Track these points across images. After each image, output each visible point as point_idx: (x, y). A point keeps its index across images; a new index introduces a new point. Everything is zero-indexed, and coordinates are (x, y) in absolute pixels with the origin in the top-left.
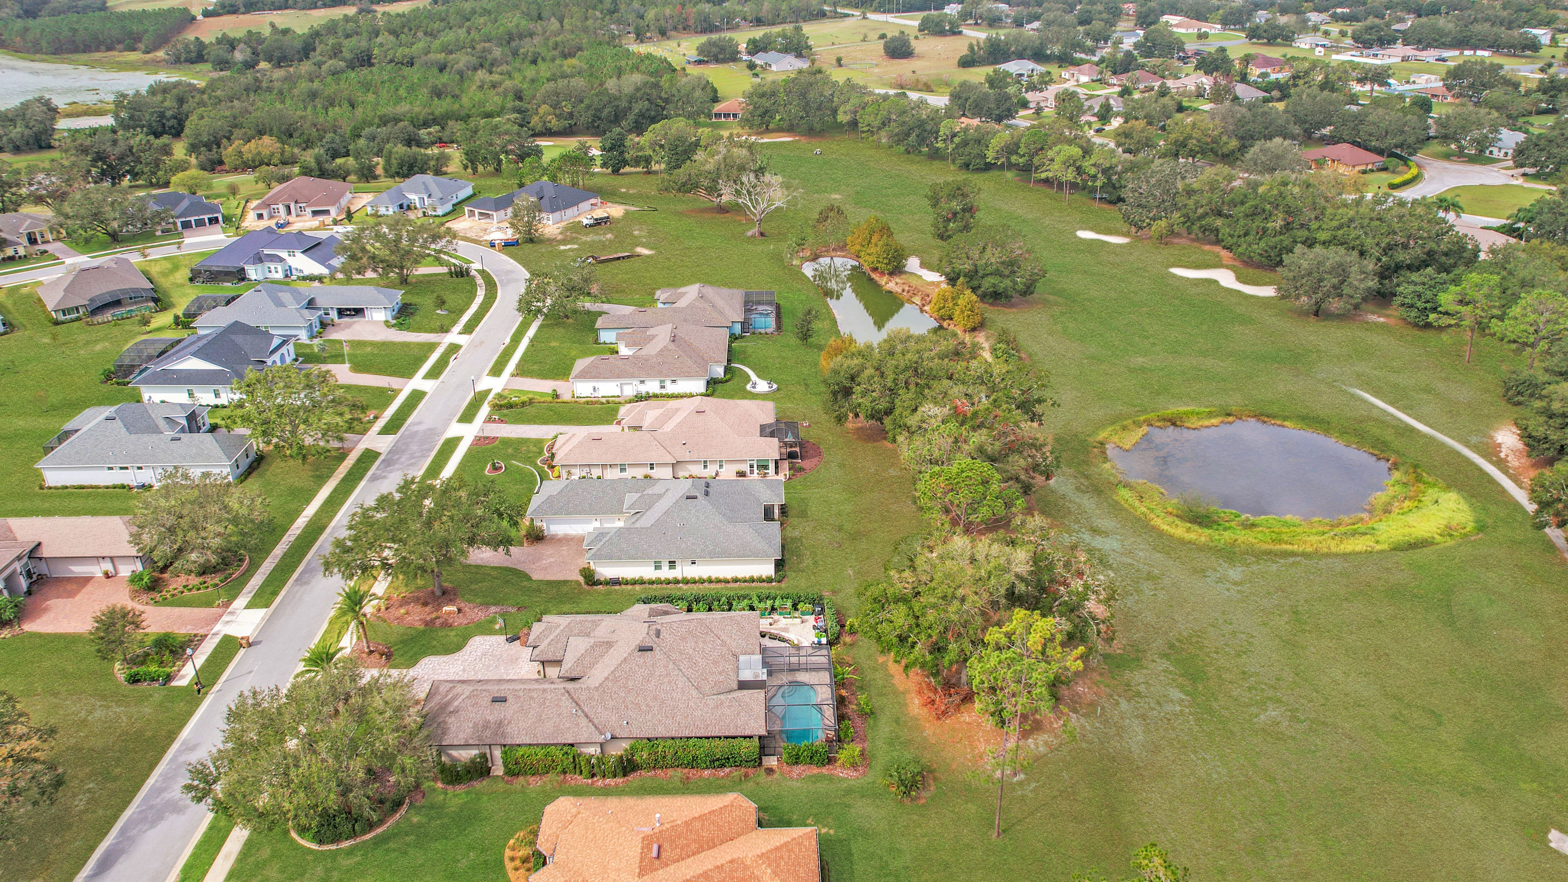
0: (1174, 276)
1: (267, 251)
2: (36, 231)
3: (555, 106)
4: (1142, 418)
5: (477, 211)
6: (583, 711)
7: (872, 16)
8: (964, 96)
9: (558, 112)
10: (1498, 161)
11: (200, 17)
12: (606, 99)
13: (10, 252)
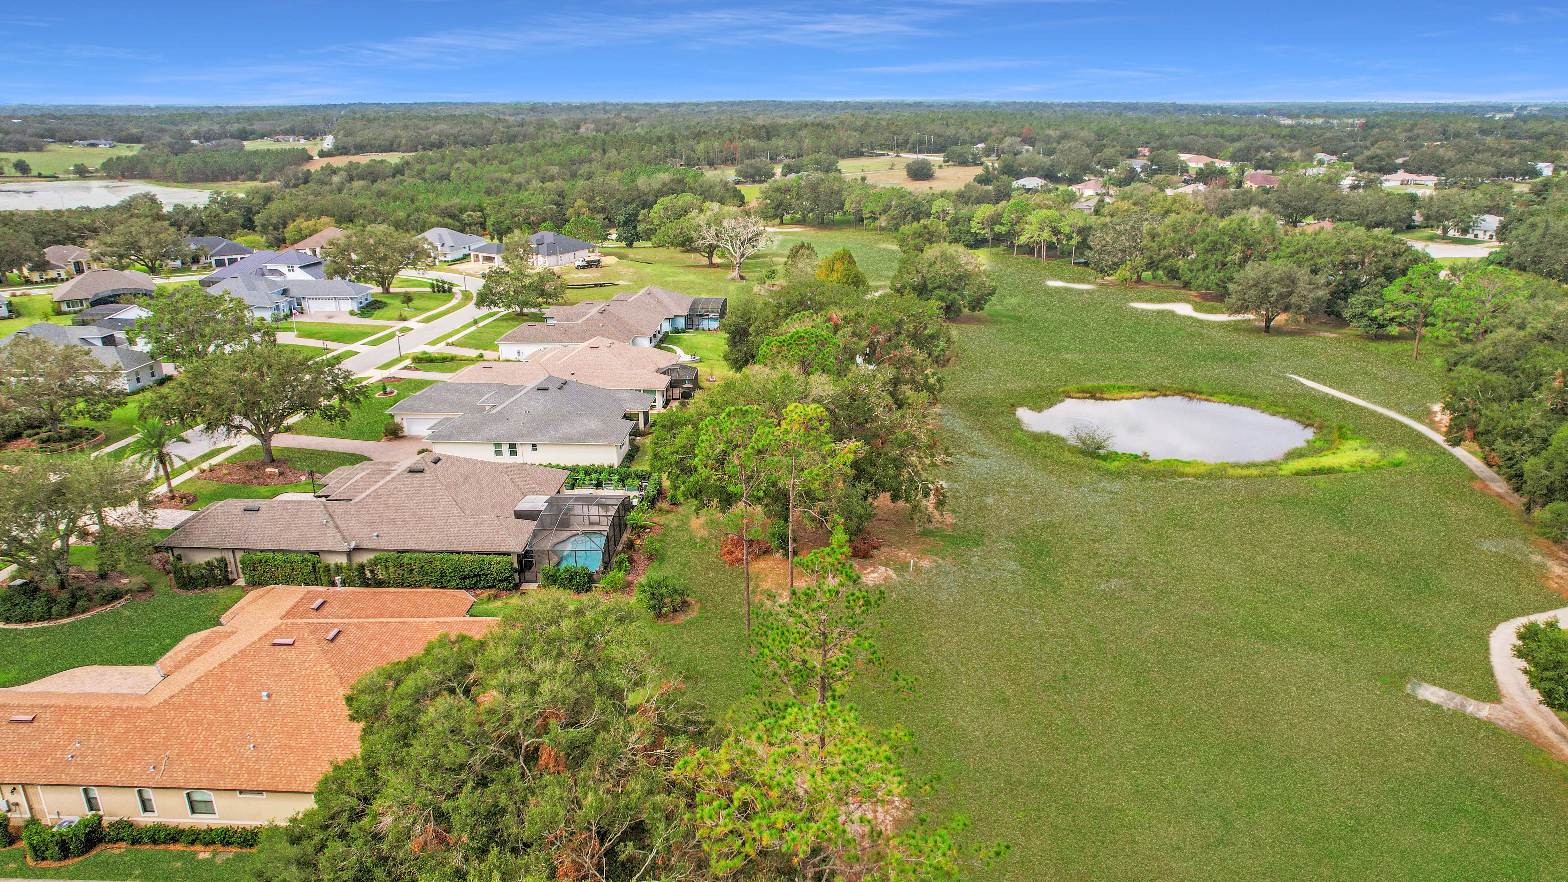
0: (1134, 309)
1: (270, 267)
2: (83, 261)
3: (590, 200)
4: (1061, 389)
5: (481, 255)
6: (335, 523)
7: (904, 155)
8: (967, 195)
9: (591, 205)
10: (1483, 242)
11: (316, 158)
12: (635, 193)
13: (53, 274)
